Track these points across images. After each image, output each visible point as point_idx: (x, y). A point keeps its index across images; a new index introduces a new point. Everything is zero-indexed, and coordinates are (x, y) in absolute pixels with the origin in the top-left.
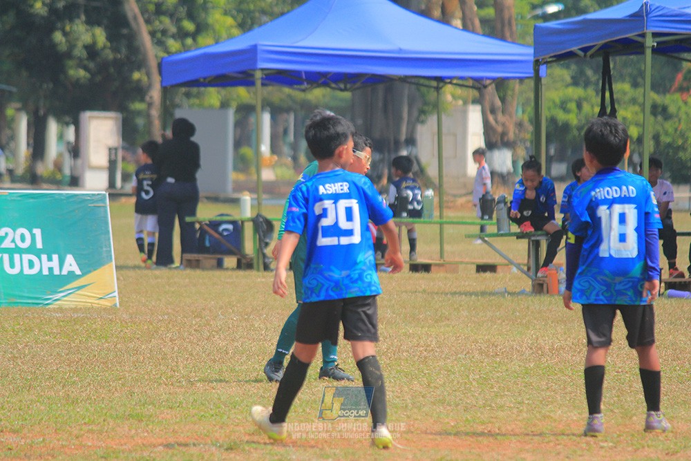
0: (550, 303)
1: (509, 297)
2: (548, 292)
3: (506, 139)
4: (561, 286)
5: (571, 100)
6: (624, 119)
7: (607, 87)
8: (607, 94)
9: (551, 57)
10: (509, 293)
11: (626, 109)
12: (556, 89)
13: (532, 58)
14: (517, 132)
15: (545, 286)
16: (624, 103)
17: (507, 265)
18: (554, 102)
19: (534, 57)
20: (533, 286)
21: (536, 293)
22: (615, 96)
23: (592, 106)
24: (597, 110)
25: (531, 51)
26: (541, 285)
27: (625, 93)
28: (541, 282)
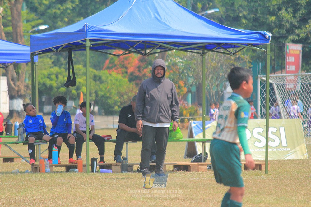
0: (41, 177)
1: (20, 175)
2: (40, 172)
3: (19, 93)
4: (46, 168)
5: (53, 74)
6: (80, 83)
7: (71, 67)
8: (71, 71)
9: (39, 52)
10: (20, 172)
11: (80, 78)
12: (45, 69)
13: (30, 52)
14: (25, 90)
15: (38, 168)
16: (80, 75)
17: (19, 158)
18: (44, 75)
19: (31, 52)
20: (32, 168)
21: (33, 172)
22: (75, 71)
23: (64, 77)
24: (66, 78)
25: (29, 48)
26: (36, 168)
27: (80, 70)
28: (36, 166)
